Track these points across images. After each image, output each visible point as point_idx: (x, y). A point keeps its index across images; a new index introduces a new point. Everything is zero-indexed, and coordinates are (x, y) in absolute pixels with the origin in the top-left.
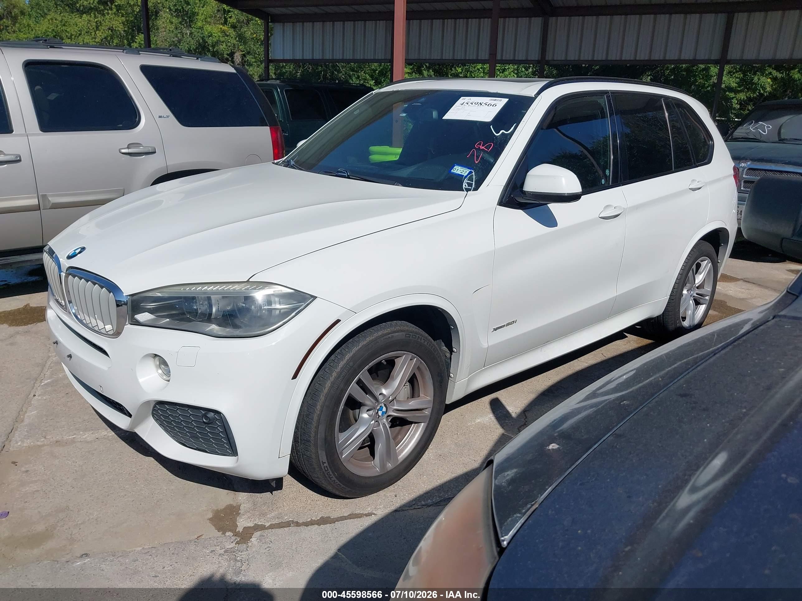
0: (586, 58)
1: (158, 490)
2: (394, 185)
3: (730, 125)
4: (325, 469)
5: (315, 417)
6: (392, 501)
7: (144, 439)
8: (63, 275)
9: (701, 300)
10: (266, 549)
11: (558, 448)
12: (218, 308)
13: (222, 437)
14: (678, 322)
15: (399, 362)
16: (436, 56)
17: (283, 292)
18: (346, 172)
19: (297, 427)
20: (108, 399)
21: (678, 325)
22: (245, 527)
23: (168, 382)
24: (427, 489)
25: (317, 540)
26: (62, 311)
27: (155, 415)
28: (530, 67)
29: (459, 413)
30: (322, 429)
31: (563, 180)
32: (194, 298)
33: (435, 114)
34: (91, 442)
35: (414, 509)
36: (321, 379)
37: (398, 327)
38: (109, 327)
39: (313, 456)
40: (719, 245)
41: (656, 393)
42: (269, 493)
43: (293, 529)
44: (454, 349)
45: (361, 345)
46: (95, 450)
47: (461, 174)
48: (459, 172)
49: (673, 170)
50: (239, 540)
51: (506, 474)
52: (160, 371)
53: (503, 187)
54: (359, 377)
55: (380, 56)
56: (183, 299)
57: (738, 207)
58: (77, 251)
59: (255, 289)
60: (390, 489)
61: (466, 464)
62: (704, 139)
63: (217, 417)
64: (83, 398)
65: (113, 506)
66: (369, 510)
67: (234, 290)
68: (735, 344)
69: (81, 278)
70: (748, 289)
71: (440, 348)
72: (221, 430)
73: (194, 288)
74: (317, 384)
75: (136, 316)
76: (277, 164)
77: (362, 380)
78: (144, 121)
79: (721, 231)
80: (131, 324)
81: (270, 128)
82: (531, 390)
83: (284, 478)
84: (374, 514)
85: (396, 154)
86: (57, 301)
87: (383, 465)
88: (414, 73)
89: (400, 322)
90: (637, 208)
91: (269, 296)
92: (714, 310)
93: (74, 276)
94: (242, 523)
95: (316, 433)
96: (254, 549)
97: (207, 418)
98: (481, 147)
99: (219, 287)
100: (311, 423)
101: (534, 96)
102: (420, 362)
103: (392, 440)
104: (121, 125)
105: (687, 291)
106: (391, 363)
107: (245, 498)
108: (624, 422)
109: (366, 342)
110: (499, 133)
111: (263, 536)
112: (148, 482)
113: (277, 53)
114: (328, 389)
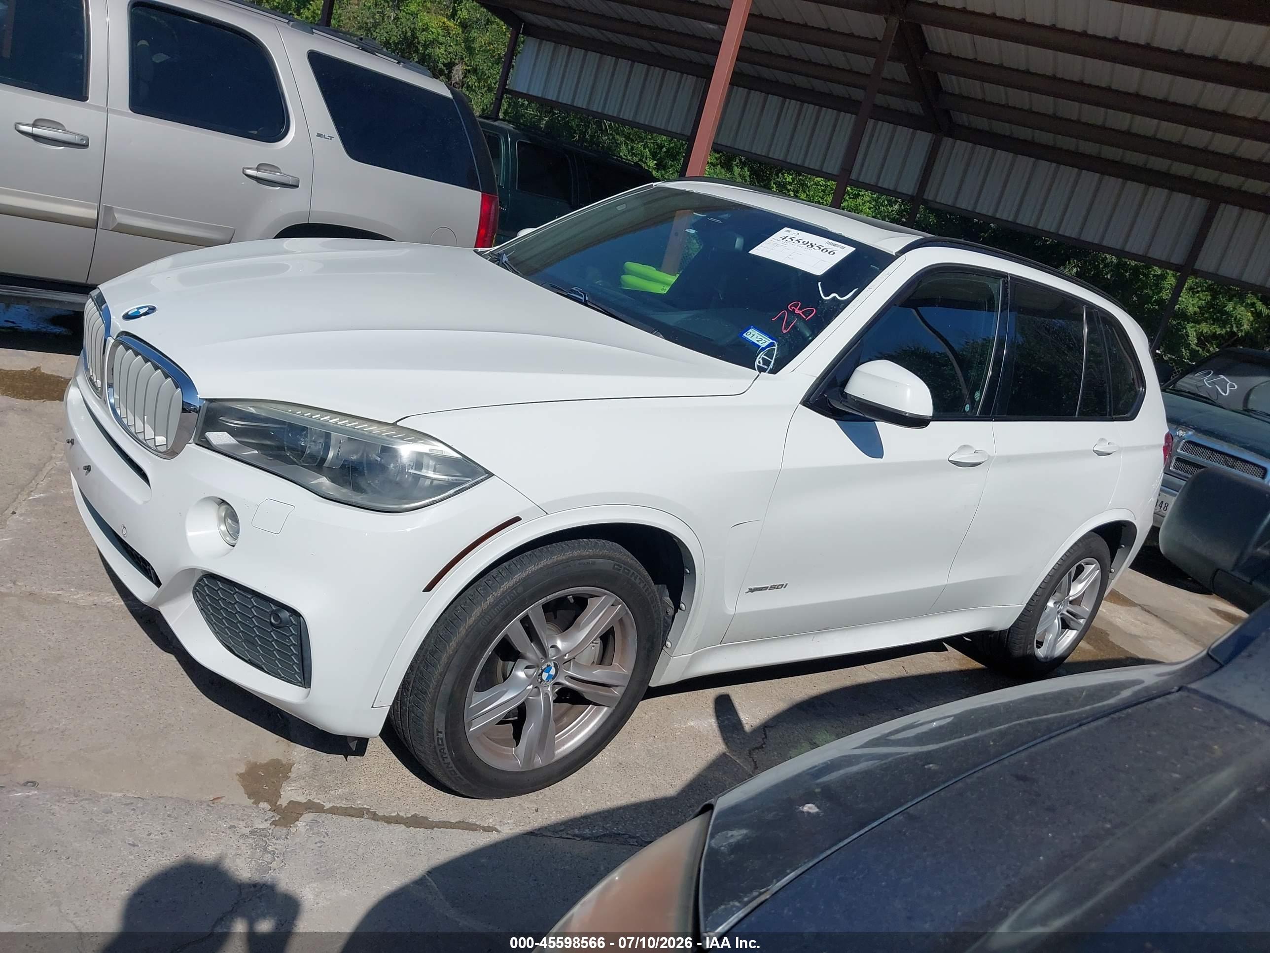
0: (984, 212)
1: (171, 708)
2: (651, 333)
3: (1175, 368)
4: (438, 742)
5: (444, 658)
6: (529, 818)
7: (171, 625)
8: (111, 341)
9: (1071, 622)
10: (316, 843)
11: (817, 813)
12: (338, 454)
13: (293, 654)
14: (1029, 646)
15: (593, 604)
16: (759, 149)
17: (444, 454)
18: (584, 294)
19: (411, 667)
20: (129, 549)
21: (1028, 652)
22: (292, 801)
23: (232, 547)
24: (588, 811)
25: (399, 849)
26: (92, 393)
27: (197, 593)
28: (898, 202)
29: (665, 705)
30: (449, 678)
31: (909, 392)
32: (304, 429)
33: (739, 243)
34: (84, 607)
35: (561, 837)
36: (468, 601)
37: (606, 551)
38: (161, 440)
39: (425, 718)
40: (1119, 546)
41: (982, 764)
42: (343, 756)
43: (366, 822)
44: (682, 606)
45: (542, 564)
46: (88, 622)
47: (757, 342)
48: (754, 340)
49: (1076, 416)
50: (277, 819)
51: (730, 833)
52: (223, 528)
53: (815, 378)
54: (527, 613)
55: (674, 127)
56: (286, 426)
57: (1159, 495)
58: (142, 311)
59: (402, 438)
60: (531, 797)
61: (657, 787)
62: (1133, 379)
63: (293, 620)
64: (89, 535)
65: (94, 718)
66: (490, 822)
67: (370, 433)
68: (1115, 716)
69: (137, 354)
70: (1146, 624)
71: (661, 599)
72: (294, 642)
73: (310, 414)
74: (460, 608)
75: (207, 434)
76: (480, 254)
77: (531, 617)
78: (293, 135)
79: (1125, 526)
80: (197, 444)
81: (482, 195)
82: (783, 696)
83: (370, 739)
84: (497, 830)
85: (664, 283)
86: (91, 380)
87: (529, 758)
88: (719, 166)
89: (611, 543)
90: (1009, 460)
91: (421, 454)
92: (1088, 643)
93: (127, 348)
94: (290, 793)
95: (440, 683)
96: (297, 840)
97: (277, 617)
98: (796, 310)
99: (347, 421)
100: (435, 666)
101: (894, 254)
102: (625, 612)
103: (552, 722)
104: (256, 132)
105: (1055, 603)
106: (581, 603)
107: (302, 755)
108: (923, 797)
109: (551, 561)
110: (828, 296)
111: (317, 822)
112: (157, 692)
113: (519, 82)
114: (475, 620)
